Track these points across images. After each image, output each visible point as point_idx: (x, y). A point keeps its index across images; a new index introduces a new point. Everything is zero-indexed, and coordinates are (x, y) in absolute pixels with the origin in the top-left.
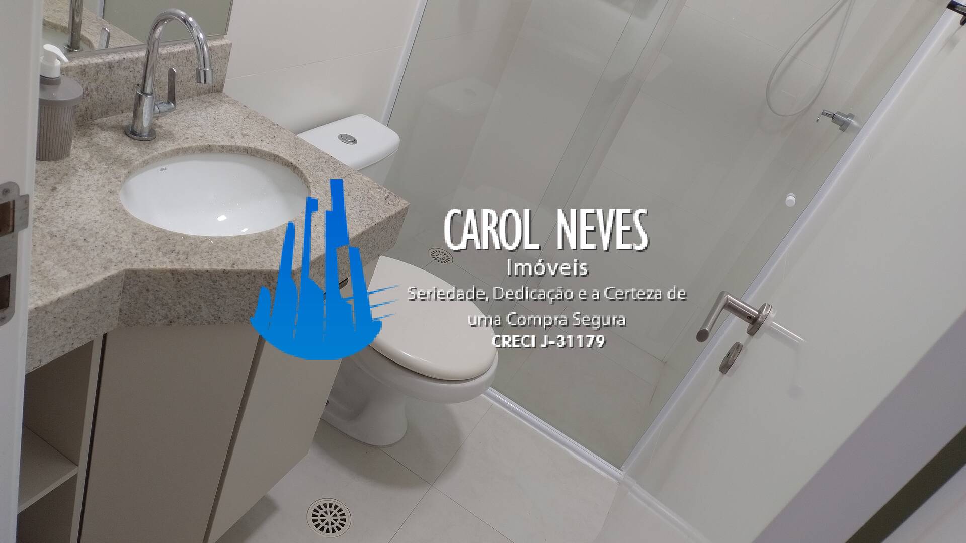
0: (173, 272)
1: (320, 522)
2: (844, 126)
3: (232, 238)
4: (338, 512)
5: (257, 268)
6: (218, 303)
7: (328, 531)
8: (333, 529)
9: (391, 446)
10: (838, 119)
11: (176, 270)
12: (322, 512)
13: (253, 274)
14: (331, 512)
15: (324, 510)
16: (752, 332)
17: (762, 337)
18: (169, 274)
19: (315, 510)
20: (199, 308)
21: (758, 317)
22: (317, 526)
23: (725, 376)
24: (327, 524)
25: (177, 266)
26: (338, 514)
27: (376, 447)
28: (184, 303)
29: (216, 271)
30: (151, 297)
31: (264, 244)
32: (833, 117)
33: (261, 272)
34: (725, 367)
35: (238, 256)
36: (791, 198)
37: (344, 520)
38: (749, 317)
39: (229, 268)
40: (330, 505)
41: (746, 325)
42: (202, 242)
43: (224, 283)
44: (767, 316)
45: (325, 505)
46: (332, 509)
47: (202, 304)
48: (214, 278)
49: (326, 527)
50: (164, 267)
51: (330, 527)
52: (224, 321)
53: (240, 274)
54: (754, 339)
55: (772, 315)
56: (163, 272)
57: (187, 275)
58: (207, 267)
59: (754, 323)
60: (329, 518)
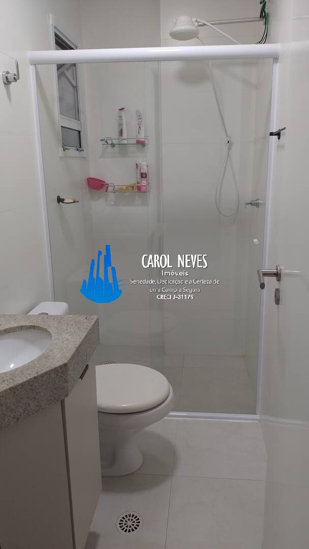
0: (11, 389)
1: (126, 528)
2: (257, 205)
3: (28, 364)
4: (132, 517)
5: (48, 369)
6: (37, 397)
7: (133, 530)
8: (135, 527)
9: (139, 469)
10: (253, 203)
11: (12, 387)
12: (124, 523)
13: (48, 373)
14: (129, 520)
15: (124, 520)
16: (279, 280)
17: (284, 279)
18: (9, 391)
19: (120, 524)
20: (29, 405)
21: (277, 272)
22: (126, 531)
23: (280, 305)
24: (130, 527)
25: (11, 385)
26: (133, 518)
27: (132, 474)
28: (21, 405)
29: (31, 379)
30: (4, 408)
31: (44, 359)
32: (251, 204)
33: (52, 370)
34: (277, 301)
35: (37, 369)
36: (255, 240)
37: (138, 519)
38: (274, 274)
39: (36, 375)
40: (126, 516)
41: (275, 278)
42: (15, 371)
43: (36, 384)
44: (281, 269)
45: (123, 518)
46: (128, 518)
47: (30, 402)
48: (30, 383)
49: (131, 529)
50: (5, 388)
51: (133, 527)
52: (43, 407)
53: (42, 376)
54: (281, 282)
55: (282, 268)
56: (6, 391)
57: (18, 388)
58: (25, 379)
59: (277, 275)
60: (130, 523)
